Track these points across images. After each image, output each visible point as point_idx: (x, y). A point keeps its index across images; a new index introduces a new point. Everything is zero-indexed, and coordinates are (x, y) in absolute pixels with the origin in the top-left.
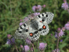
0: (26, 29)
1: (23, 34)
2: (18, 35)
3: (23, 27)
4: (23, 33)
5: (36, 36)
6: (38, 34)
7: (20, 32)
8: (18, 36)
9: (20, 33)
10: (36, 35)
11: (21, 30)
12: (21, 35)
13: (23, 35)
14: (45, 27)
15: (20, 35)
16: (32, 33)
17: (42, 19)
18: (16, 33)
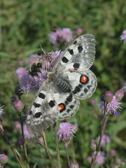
0: (49, 101)
1: (45, 117)
2: (36, 123)
3: (39, 101)
4: (45, 114)
5: (72, 107)
6: (74, 100)
7: (38, 115)
8: (37, 126)
9: (37, 117)
10: (70, 104)
11: (37, 110)
12: (43, 120)
13: (47, 118)
14: (84, 78)
15: (40, 123)
16: (62, 104)
17: (73, 64)
18: (28, 122)
